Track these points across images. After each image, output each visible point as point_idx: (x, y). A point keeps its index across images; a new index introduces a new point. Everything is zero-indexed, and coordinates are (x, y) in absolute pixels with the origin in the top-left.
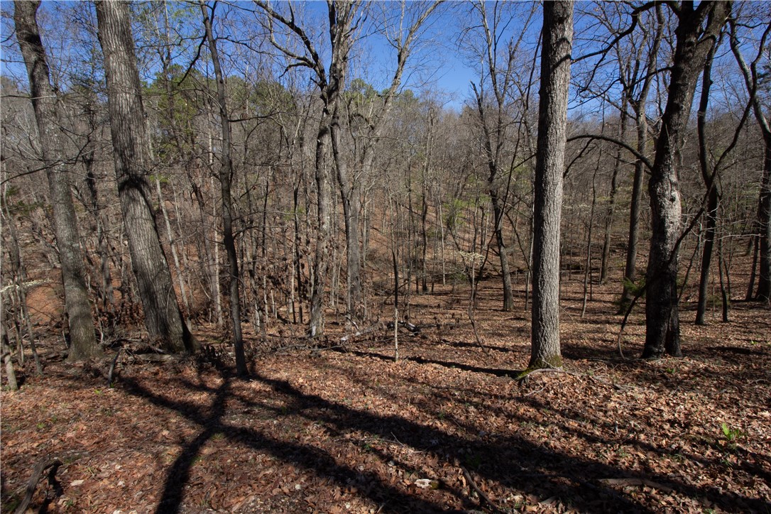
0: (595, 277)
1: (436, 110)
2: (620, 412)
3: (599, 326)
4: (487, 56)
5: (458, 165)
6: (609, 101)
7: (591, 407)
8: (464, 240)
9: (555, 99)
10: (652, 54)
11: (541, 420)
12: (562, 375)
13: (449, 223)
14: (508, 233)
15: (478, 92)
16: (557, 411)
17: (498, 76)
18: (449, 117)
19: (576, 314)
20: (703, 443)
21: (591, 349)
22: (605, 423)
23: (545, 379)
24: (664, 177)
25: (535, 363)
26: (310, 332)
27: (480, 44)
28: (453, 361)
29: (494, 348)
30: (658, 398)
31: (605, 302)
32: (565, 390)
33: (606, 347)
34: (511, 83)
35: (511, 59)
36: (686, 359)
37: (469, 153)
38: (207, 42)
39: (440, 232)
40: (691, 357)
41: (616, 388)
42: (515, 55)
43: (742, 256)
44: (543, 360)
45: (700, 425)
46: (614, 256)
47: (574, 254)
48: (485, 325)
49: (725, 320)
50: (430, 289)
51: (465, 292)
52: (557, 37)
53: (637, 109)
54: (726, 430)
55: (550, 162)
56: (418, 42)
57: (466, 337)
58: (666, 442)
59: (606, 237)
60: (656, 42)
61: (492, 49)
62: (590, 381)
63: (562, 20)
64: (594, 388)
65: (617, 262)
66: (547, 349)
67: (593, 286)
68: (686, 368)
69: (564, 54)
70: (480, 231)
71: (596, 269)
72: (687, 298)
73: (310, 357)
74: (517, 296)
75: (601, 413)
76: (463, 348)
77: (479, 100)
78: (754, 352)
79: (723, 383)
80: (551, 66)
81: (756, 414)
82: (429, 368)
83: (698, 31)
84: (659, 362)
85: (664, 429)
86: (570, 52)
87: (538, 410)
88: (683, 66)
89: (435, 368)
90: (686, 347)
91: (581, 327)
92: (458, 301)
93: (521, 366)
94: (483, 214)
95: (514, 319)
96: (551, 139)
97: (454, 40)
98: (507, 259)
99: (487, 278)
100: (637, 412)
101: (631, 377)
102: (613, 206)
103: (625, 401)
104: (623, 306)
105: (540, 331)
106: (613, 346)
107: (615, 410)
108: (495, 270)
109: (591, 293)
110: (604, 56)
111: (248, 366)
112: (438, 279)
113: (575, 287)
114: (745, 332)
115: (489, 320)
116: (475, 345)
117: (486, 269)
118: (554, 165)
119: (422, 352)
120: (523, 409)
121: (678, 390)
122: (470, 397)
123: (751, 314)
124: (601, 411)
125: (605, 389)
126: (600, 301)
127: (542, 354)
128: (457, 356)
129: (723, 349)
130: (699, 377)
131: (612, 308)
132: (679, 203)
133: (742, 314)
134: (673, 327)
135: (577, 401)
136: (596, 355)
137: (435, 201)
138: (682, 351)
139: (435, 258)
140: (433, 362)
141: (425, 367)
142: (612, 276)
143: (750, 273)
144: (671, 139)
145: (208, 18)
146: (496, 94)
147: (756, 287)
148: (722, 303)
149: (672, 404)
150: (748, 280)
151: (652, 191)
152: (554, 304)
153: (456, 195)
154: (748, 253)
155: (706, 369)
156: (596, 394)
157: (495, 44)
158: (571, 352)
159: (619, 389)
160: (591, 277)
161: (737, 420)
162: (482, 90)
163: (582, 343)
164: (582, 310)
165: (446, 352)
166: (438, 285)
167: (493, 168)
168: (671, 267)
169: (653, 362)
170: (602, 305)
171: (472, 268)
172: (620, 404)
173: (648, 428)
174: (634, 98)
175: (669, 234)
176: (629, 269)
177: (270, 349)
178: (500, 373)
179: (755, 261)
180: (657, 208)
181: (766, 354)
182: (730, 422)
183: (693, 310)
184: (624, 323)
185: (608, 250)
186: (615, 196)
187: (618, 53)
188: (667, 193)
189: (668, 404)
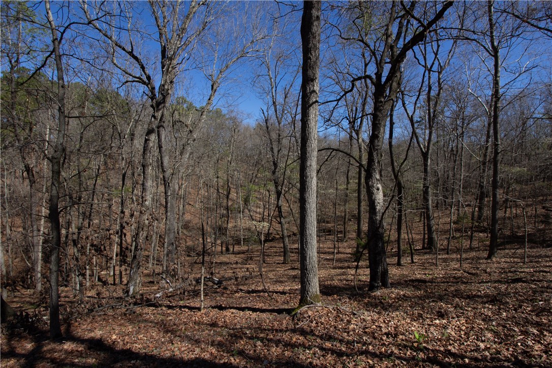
0: (341, 237)
1: (237, 123)
2: (357, 331)
3: (344, 270)
4: (271, 93)
5: (252, 161)
6: (342, 128)
7: (339, 330)
8: (256, 212)
9: (310, 125)
10: (364, 105)
11: (307, 345)
12: (321, 308)
13: (246, 201)
14: (286, 208)
15: (265, 115)
16: (318, 336)
17: (278, 107)
18: (247, 129)
19: (329, 263)
20: (405, 347)
21: (339, 287)
22: (348, 341)
23: (310, 313)
24: (372, 176)
25: (303, 301)
26: (128, 292)
27: (267, 86)
28: (246, 306)
29: (276, 293)
30: (379, 318)
31: (347, 253)
32: (323, 320)
33: (348, 285)
34: (286, 112)
35: (285, 97)
36: (393, 290)
37: (260, 153)
38: (53, 56)
39: (239, 207)
40: (396, 288)
41: (354, 314)
42: (288, 95)
43: (418, 222)
44: (309, 299)
45: (403, 334)
46: (351, 223)
47: (328, 222)
48: (271, 275)
49: (413, 262)
50: (232, 249)
51: (257, 251)
52: (310, 89)
53: (357, 134)
54: (417, 336)
55: (308, 164)
56: (226, 79)
57: (256, 286)
58: (385, 349)
59: (345, 212)
60: (365, 98)
61: (274, 89)
62: (338, 311)
63: (313, 80)
64: (341, 316)
65: (352, 226)
66: (311, 290)
67: (339, 243)
68: (394, 296)
69: (314, 100)
70: (268, 206)
71: (341, 232)
72: (392, 249)
73: (125, 315)
74: (293, 252)
75: (346, 334)
76: (254, 294)
77: (266, 120)
78: (429, 282)
79: (414, 304)
80: (307, 106)
81: (432, 322)
82: (228, 313)
83: (384, 95)
84: (378, 293)
85: (383, 340)
86: (318, 99)
87: (305, 337)
88: (378, 113)
89: (232, 313)
90: (393, 281)
91: (333, 272)
92: (251, 259)
93: (294, 305)
94: (270, 195)
95: (291, 269)
96: (309, 149)
97: (249, 81)
98: (286, 226)
99: (273, 240)
100: (367, 330)
101: (363, 305)
102: (348, 192)
103: (360, 323)
104: (357, 256)
105: (306, 277)
106: (352, 284)
107: (354, 330)
108: (278, 234)
109: (338, 248)
110: (338, 103)
111: (63, 328)
112: (238, 242)
113: (329, 244)
114: (423, 269)
115: (274, 271)
116: (264, 291)
117: (271, 234)
118: (310, 165)
119: (222, 300)
120: (295, 338)
121: (390, 311)
122: (258, 334)
123: (426, 257)
124: (345, 332)
125: (348, 315)
126: (344, 253)
127: (308, 294)
128: (250, 301)
129: (412, 281)
130: (401, 301)
131: (351, 258)
132: (382, 191)
133: (421, 258)
134: (384, 269)
135: (331, 327)
136: (342, 291)
137: (236, 185)
138: (391, 284)
139: (235, 226)
140: (231, 308)
141: (225, 313)
142: (350, 236)
143: (422, 232)
144: (375, 154)
145: (57, 39)
146: (277, 117)
147: (426, 240)
148: (410, 251)
149: (387, 322)
150: (422, 237)
151: (367, 183)
152: (314, 258)
153: (251, 182)
154: (420, 221)
155: (404, 295)
156: (342, 320)
157: (276, 87)
158: (327, 290)
159: (355, 314)
160: (338, 237)
161: (422, 328)
162: (268, 114)
163: (334, 283)
164: (334, 260)
165: (241, 299)
166: (237, 246)
167: (275, 165)
168: (380, 230)
169: (375, 293)
170: (345, 256)
171: (261, 233)
172: (357, 325)
173: (374, 341)
174: (356, 128)
175: (377, 210)
176: (359, 231)
177: (86, 311)
178: (280, 311)
179: (424, 226)
180: (370, 194)
181: (435, 282)
182: (419, 329)
183: (395, 256)
184: (357, 267)
185: (347, 219)
186: (349, 186)
187: (346, 102)
188: (375, 185)
189: (384, 322)
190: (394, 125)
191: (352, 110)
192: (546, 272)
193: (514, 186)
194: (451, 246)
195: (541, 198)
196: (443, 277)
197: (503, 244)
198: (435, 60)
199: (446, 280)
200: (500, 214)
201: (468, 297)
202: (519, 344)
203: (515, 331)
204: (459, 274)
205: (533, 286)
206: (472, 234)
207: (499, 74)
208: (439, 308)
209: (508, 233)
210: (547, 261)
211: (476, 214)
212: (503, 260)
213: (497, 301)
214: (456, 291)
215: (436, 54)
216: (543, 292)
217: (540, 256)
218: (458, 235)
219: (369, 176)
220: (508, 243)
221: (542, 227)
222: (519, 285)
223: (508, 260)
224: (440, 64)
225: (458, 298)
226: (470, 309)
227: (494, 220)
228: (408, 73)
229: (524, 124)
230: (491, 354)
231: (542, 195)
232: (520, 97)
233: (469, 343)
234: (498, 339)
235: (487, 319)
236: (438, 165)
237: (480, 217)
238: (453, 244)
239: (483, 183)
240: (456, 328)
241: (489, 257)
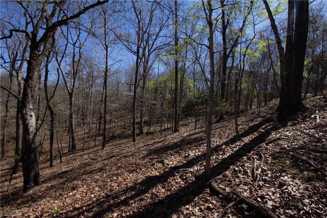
10: (24, 52)
24: (26, 106)
30: (29, 210)
31: (5, 170)
33: (3, 195)
40: (45, 183)
43: (66, 136)
45: (48, 212)
46: (10, 144)
49: (61, 162)
53: (17, 73)
54: (56, 209)
68: (43, 189)
72: (47, 157)
78: (70, 171)
79: (58, 188)
81: (67, 195)
83: (39, 50)
84: (31, 192)
88: (33, 61)
90: (45, 179)
101: (15, 206)
102: (7, 118)
104: (14, 170)
106: (7, 193)
114: (67, 164)
121: (38, 201)
123: (70, 157)
129: (59, 174)
130: (48, 190)
131: (9, 172)
132: (34, 118)
133: (67, 158)
134: (36, 173)
138: (42, 182)
143: (69, 142)
144: (29, 90)
147: (71, 146)
148: (59, 155)
149: (35, 210)
150: (68, 145)
155: (51, 186)
161: (61, 202)
168: (33, 146)
169: (28, 193)
174: (16, 68)
175: (30, 131)
176: (17, 150)
179: (70, 138)
180: (24, 120)
181: (73, 170)
182: (59, 204)
183: (49, 161)
184: (11, 179)
185: (5, 142)
186: (8, 113)
187: (7, 45)
188: (28, 113)
189: (33, 210)
190: (49, 73)
191: (13, 53)
192: (123, 150)
193: (114, 113)
194: (85, 147)
195: (123, 118)
196: (79, 166)
197: (109, 141)
198: (77, 40)
199: (80, 167)
200: (107, 126)
201: (90, 172)
202: (109, 187)
203: (108, 181)
204: (87, 161)
205: (118, 157)
206: (96, 138)
207: (108, 59)
208: (73, 185)
209: (111, 135)
210: (124, 145)
211: (98, 127)
212: (108, 148)
213: (102, 169)
214: (84, 171)
215: (78, 37)
216: (121, 159)
217: (122, 143)
218: (88, 140)
220: (111, 140)
221: (123, 130)
222: (113, 159)
223: (110, 148)
224: (80, 43)
225: (84, 175)
226: (89, 179)
227: (105, 129)
228: (61, 41)
229: (118, 85)
230: (96, 198)
231: (124, 117)
232: (116, 72)
233: (87, 198)
234: (100, 189)
235: (96, 181)
237: (99, 129)
238: (86, 145)
239: (101, 111)
240: (81, 193)
241: (103, 148)
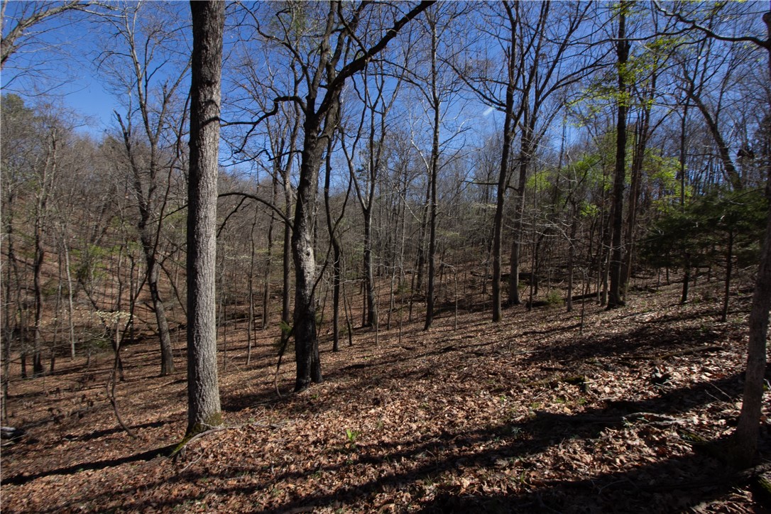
0: (259, 323)
1: (61, 131)
2: (275, 451)
3: (262, 370)
4: (136, 89)
5: (96, 204)
6: (262, 166)
7: (250, 457)
8: (104, 295)
9: (205, 154)
10: (293, 137)
11: (197, 494)
12: (223, 432)
13: (82, 275)
14: (166, 286)
15: (124, 124)
16: (216, 475)
17: (150, 115)
18: (84, 143)
19: (241, 363)
20: (336, 452)
21: (255, 396)
22: (262, 468)
23: (204, 444)
24: (301, 236)
25: (193, 429)
27: (128, 74)
28: (81, 462)
29: (145, 426)
30: (306, 425)
31: (268, 345)
32: (225, 449)
33: (267, 389)
34: (165, 126)
35: (165, 102)
36: (326, 383)
37: (113, 190)
39: (65, 287)
40: (329, 380)
41: (274, 428)
42: (171, 99)
43: (359, 294)
44: (202, 423)
45: (335, 437)
46: (274, 302)
47: (240, 303)
48: (135, 400)
49: (351, 344)
50: (49, 367)
51: (108, 362)
52: (205, 97)
53: (284, 176)
54: (350, 434)
55: (202, 214)
57: (105, 423)
58: (311, 463)
59: (266, 286)
60: (295, 129)
61: (142, 84)
62: (250, 429)
63: (210, 84)
64: (253, 435)
65: (275, 306)
66: (206, 409)
67: (257, 332)
68: (326, 391)
69: (213, 115)
70: (129, 284)
71: (259, 316)
72: (328, 332)
74: (178, 356)
75: (260, 459)
76: (99, 439)
77: (125, 134)
78: (367, 366)
79: (349, 396)
80: (201, 122)
81: (367, 413)
82: (38, 486)
83: (318, 129)
84: (307, 392)
85: (309, 452)
86: (218, 115)
87: (195, 483)
88: (309, 152)
89: (49, 483)
90: (326, 372)
91: (246, 375)
92: (92, 378)
93: (178, 438)
94: (134, 265)
95: (174, 383)
96: (203, 192)
97: (92, 57)
98: (166, 315)
99: (140, 340)
100: (289, 445)
101: (286, 412)
102: (270, 257)
103: (280, 438)
104: (281, 347)
105: (197, 392)
106: (273, 386)
107: (271, 450)
108: (151, 329)
109: (255, 339)
110: (254, 128)
112: (64, 351)
113: (238, 337)
114: (362, 351)
115: (141, 391)
116: (118, 429)
117: (137, 330)
118: (206, 217)
119: (26, 465)
120: (176, 490)
121: (320, 412)
122: (104, 504)
123: (365, 337)
124: (259, 456)
125: (264, 432)
126: (264, 345)
127: (201, 416)
128: (89, 452)
129: (349, 368)
130: (334, 395)
131: (274, 350)
132: (313, 257)
133: (360, 338)
134: (315, 359)
135: (237, 456)
136: (258, 400)
137: (58, 246)
138: (324, 377)
139: (56, 324)
140: (44, 474)
141: (29, 486)
142: (273, 320)
143: (362, 307)
144: (304, 206)
146: (148, 132)
147: (366, 316)
148: (347, 332)
149: (315, 427)
150: (362, 313)
151: (294, 246)
152: (211, 359)
153: (92, 240)
154: (361, 292)
155: (338, 388)
156: (255, 441)
157: (147, 81)
158: (233, 404)
159: (275, 428)
160: (255, 324)
161: (356, 422)
162: (130, 124)
163: (246, 391)
164: (247, 358)
165: (69, 453)
166: (62, 360)
167: (145, 213)
168: (311, 308)
169: (303, 393)
170: (265, 349)
171: (115, 331)
172: (276, 442)
173: (298, 456)
174: (282, 169)
175: (307, 282)
176: (285, 313)
178: (149, 456)
179: (365, 299)
180: (298, 261)
181: (373, 365)
182: (352, 426)
183: (331, 340)
184: (279, 363)
185: (268, 297)
186: (272, 249)
187: (268, 128)
188: (304, 248)
189: (313, 427)
190: (331, 171)
191: (277, 142)
192: (471, 337)
193: (449, 251)
194: (392, 320)
195: (470, 263)
196: (382, 358)
197: (438, 312)
198: (378, 98)
199: (385, 361)
200: (436, 281)
201: (405, 375)
202: (446, 415)
203: (443, 402)
204: (398, 351)
205: (461, 353)
206: (411, 304)
207: (439, 130)
208: (376, 395)
209: (443, 301)
210: (472, 326)
211: (416, 281)
212: (438, 330)
213: (430, 374)
214: (393, 370)
215: (380, 91)
216: (467, 358)
217: (467, 322)
218: (398, 306)
219: (297, 236)
220: (443, 311)
221: (469, 292)
222: (449, 354)
223: (442, 329)
224: (383, 104)
225: (395, 378)
226: (405, 388)
227: (431, 287)
228: (349, 106)
229: (458, 186)
230: (422, 434)
231: (471, 261)
232: (455, 158)
233: (402, 427)
234: (429, 415)
235: (420, 397)
236: (380, 225)
237: (419, 285)
238: (394, 317)
239: (422, 247)
240: (391, 414)
241: (426, 328)
